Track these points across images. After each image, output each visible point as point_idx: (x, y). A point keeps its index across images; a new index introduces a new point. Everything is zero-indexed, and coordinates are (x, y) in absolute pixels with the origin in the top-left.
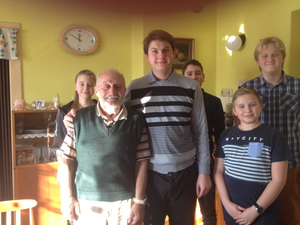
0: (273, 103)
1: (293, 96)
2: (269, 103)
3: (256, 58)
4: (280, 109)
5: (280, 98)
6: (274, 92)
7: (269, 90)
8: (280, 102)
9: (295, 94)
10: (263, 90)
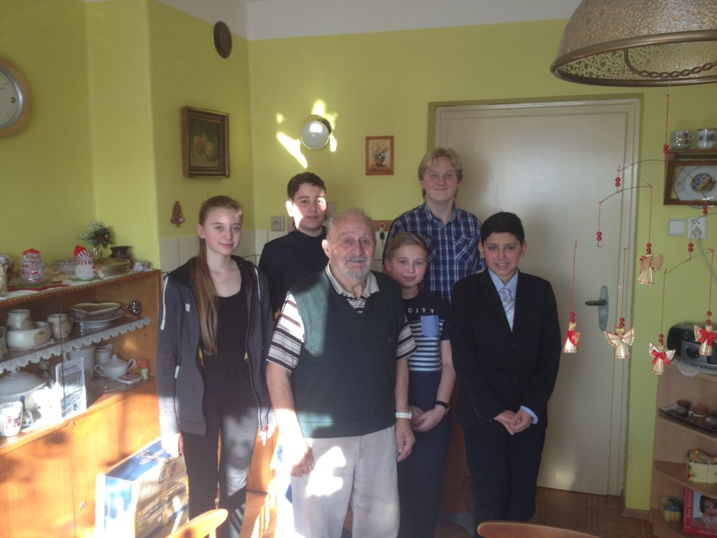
0: (445, 250)
1: (470, 241)
2: (441, 249)
3: (421, 177)
4: (455, 259)
5: (454, 242)
6: (445, 233)
7: (439, 229)
8: (454, 248)
9: (472, 237)
10: (429, 229)
